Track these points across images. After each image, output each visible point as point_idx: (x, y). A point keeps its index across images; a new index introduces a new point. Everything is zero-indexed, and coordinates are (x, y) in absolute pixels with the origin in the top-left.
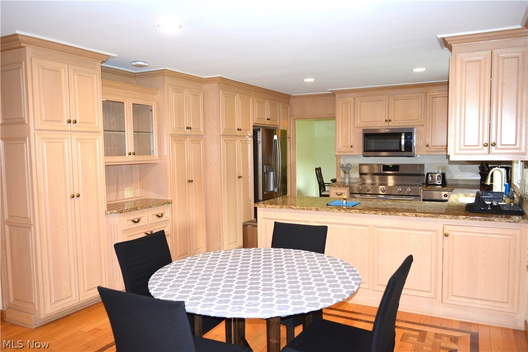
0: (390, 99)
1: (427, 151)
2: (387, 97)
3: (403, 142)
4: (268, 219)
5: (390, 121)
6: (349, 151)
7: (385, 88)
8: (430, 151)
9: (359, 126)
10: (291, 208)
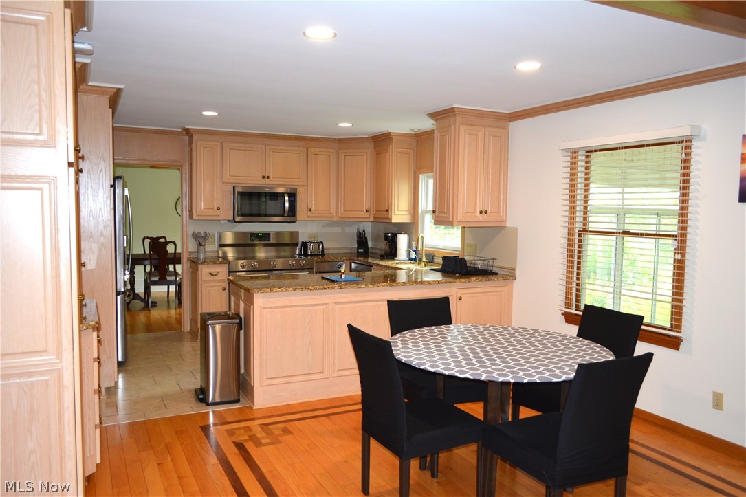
0: (268, 150)
1: (309, 217)
2: (264, 147)
3: (287, 205)
4: (270, 308)
5: (268, 177)
6: (214, 214)
7: (262, 135)
8: (313, 217)
9: (227, 181)
10: (309, 289)
